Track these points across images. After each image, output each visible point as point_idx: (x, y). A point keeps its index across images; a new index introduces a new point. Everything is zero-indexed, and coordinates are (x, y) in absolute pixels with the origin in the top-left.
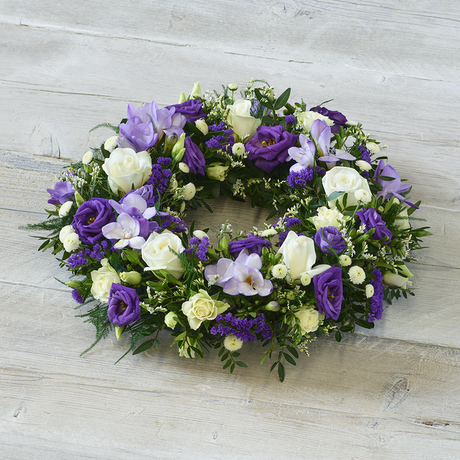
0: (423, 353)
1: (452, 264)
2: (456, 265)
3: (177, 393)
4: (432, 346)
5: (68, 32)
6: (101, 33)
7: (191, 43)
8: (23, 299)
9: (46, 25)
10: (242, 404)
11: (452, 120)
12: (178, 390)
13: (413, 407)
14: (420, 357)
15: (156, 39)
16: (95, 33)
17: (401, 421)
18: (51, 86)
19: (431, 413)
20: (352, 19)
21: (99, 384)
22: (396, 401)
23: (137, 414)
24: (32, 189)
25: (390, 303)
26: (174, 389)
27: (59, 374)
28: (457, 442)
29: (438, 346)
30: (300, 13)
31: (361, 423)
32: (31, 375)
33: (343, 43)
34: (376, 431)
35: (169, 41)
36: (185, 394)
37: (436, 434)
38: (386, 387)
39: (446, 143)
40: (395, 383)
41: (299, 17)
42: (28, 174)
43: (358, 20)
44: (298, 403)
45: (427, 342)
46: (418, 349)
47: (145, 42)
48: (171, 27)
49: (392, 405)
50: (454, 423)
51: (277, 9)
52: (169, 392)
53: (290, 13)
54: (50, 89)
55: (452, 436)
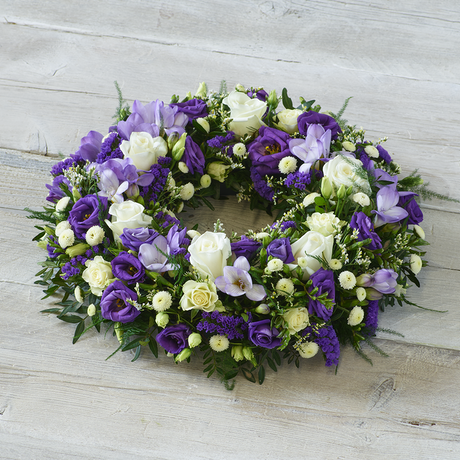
0: (409, 353)
1: (440, 264)
2: (444, 265)
3: (163, 392)
4: (418, 346)
5: (56, 30)
6: (89, 31)
7: (179, 41)
8: (8, 297)
9: (34, 23)
10: (228, 403)
11: (440, 119)
12: (164, 388)
13: (400, 407)
14: (406, 357)
15: (144, 37)
16: (83, 31)
17: (387, 420)
18: (38, 83)
19: (418, 413)
20: (341, 18)
21: (85, 382)
22: (382, 401)
23: (122, 412)
24: (20, 186)
25: (382, 310)
26: (160, 388)
27: (45, 371)
28: (443, 442)
29: (424, 346)
30: (289, 12)
31: (347, 423)
32: (17, 372)
33: (331, 42)
34: (362, 431)
35: (157, 39)
36: (170, 392)
37: (422, 434)
38: (372, 387)
39: (434, 142)
40: (381, 382)
41: (288, 16)
42: (16, 172)
43: (347, 19)
44: (284, 403)
45: (415, 342)
46: (405, 349)
47: (133, 41)
48: (159, 25)
49: (379, 404)
50: (441, 423)
51: (266, 8)
52: (155, 391)
53: (279, 12)
54: (37, 86)
55: (439, 436)
